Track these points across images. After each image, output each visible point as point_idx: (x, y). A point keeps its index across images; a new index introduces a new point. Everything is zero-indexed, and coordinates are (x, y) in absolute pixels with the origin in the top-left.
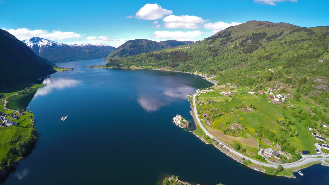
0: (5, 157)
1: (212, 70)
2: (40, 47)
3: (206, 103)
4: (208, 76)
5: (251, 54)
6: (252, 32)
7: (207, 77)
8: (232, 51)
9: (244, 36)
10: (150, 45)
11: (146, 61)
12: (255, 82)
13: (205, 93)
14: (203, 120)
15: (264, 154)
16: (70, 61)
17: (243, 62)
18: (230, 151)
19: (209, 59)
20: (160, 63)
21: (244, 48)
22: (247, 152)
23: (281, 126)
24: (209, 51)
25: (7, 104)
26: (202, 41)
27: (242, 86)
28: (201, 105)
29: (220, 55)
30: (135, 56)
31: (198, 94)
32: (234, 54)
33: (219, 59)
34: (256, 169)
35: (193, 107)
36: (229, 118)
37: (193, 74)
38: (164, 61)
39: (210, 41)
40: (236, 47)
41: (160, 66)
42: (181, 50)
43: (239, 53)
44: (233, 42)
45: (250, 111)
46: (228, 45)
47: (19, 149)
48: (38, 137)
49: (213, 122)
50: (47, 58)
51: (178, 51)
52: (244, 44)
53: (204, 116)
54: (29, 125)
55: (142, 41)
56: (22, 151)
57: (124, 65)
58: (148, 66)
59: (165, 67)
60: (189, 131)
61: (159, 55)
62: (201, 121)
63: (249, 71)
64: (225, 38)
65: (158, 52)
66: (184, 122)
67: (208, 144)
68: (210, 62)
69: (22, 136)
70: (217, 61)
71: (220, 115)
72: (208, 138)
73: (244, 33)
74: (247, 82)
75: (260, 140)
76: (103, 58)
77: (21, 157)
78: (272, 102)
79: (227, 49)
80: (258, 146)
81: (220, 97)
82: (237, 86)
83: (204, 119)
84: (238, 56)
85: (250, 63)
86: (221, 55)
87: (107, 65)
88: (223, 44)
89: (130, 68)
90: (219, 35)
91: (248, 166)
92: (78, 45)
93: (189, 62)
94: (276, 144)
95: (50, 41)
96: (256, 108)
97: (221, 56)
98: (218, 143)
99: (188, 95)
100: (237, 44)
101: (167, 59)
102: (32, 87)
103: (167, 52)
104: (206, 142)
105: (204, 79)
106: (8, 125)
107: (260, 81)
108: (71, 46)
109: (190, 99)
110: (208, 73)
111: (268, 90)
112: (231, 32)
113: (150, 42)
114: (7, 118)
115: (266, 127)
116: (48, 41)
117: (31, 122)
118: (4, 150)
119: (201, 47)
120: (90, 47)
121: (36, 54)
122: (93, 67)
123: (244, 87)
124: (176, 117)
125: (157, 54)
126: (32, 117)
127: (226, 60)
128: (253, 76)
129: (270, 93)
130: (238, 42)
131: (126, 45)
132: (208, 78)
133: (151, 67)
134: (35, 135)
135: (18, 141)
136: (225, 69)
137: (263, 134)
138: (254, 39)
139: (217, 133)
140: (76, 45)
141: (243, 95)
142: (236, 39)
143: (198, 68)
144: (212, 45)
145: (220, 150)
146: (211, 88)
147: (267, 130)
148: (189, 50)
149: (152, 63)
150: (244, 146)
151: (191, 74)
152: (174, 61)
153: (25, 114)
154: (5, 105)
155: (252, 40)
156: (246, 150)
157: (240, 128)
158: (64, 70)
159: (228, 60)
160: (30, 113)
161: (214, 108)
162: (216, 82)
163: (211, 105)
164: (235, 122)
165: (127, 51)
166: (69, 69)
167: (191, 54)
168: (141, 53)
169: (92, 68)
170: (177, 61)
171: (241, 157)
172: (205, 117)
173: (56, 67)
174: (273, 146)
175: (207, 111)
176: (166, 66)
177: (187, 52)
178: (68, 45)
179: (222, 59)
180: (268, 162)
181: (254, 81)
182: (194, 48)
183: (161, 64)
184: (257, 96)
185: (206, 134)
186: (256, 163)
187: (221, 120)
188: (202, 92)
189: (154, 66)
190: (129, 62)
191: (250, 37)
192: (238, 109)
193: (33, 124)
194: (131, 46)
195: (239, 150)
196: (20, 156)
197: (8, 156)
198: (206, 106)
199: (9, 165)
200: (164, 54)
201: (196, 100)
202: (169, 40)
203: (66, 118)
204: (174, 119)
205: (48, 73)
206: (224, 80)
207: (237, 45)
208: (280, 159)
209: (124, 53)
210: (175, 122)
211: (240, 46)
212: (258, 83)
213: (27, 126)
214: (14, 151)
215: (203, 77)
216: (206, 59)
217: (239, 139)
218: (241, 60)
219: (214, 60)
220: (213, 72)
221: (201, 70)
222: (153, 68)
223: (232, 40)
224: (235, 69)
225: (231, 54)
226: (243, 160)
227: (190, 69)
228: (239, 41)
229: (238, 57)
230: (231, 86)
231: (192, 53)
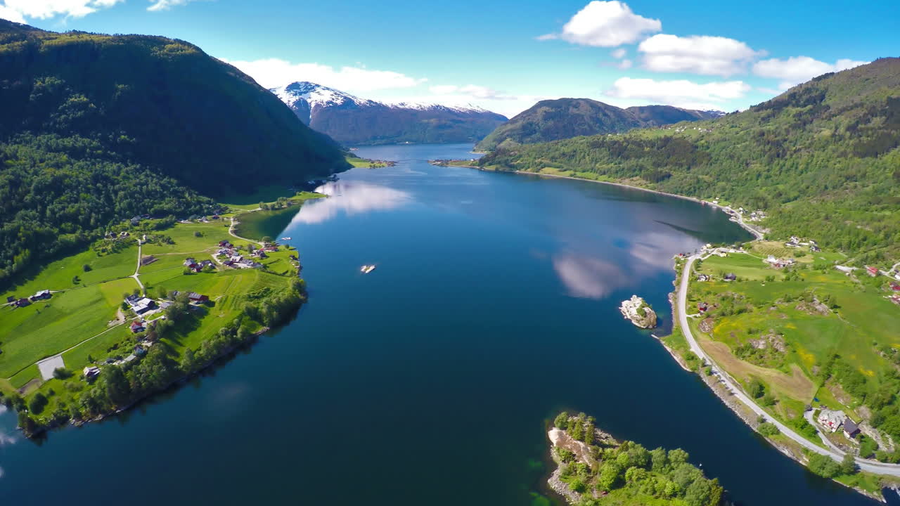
0: (236, 320)
1: (758, 198)
2: (313, 105)
3: (716, 280)
4: (746, 214)
5: (878, 161)
6: (888, 95)
7: (743, 215)
8: (824, 148)
9: (862, 105)
10: (601, 115)
11: (584, 157)
12: (865, 242)
13: (722, 255)
14: (696, 317)
15: (819, 421)
16: (385, 144)
17: (851, 181)
18: (735, 395)
19: (756, 167)
20: (621, 165)
21: (860, 141)
22: (777, 406)
23: (893, 364)
24: (758, 143)
25: (235, 227)
26: (745, 112)
27: (828, 250)
28: (702, 282)
29: (788, 156)
30: (556, 144)
31: (704, 256)
32: (828, 156)
33: (784, 168)
34: (786, 452)
35: (679, 283)
36: (761, 320)
37: (706, 204)
38: (633, 162)
39: (764, 113)
40: (837, 137)
41: (619, 175)
42: (680, 136)
43: (844, 154)
44: (830, 120)
45: (819, 312)
46: (815, 129)
47: (264, 311)
48: (307, 298)
49: (718, 324)
50: (328, 133)
51: (671, 137)
52: (862, 130)
53: (701, 309)
54: (287, 272)
55: (578, 103)
56: (271, 315)
57: (527, 166)
58: (588, 171)
59: (634, 178)
60: (653, 336)
61: (620, 144)
62: (689, 320)
63: (859, 209)
64: (810, 107)
65: (618, 137)
66: (646, 313)
67: (688, 370)
68: (759, 175)
69: (272, 289)
70: (778, 173)
71: (740, 312)
72: (692, 357)
73: (863, 96)
74: (845, 240)
75: (823, 385)
76: (472, 142)
77: (266, 328)
78: (892, 300)
79: (809, 141)
80: (810, 398)
81: (758, 270)
82: (816, 248)
83: (698, 315)
84: (839, 162)
85: (871, 186)
86: (791, 155)
87: (482, 162)
88: (801, 123)
89: (541, 173)
90: (793, 97)
91: (769, 441)
92: (408, 105)
93: (698, 171)
94: (860, 405)
95: (337, 94)
96: (839, 307)
97: (792, 160)
98: (711, 373)
99: (675, 256)
100: (842, 126)
101: (640, 158)
102: (294, 198)
103: (642, 138)
104: (684, 365)
105: (733, 219)
106: (242, 265)
107: (882, 240)
108: (390, 106)
109: (679, 265)
110: (747, 205)
111: (894, 266)
112: (826, 90)
113: (599, 108)
114: (238, 253)
115: (850, 357)
116: (332, 93)
117: (293, 266)
118: (232, 308)
119: (737, 129)
120: (439, 113)
121: (304, 121)
122: (445, 163)
123: (834, 252)
124: (630, 300)
125: (615, 142)
126: (294, 258)
127: (804, 172)
128: (865, 223)
129: (896, 276)
130: (844, 121)
131: (536, 112)
132: (745, 219)
133: (597, 175)
134: (301, 292)
135: (263, 296)
136: (795, 198)
137: (834, 374)
138: (892, 114)
139: (718, 351)
140: (402, 104)
141: (819, 271)
142: (841, 112)
143: (724, 189)
144: (770, 126)
145: (713, 388)
146: (742, 246)
147: (848, 366)
148: (703, 136)
149: (601, 165)
150: (773, 390)
151: (700, 204)
152: (659, 166)
153: (278, 251)
154: (230, 229)
155: (884, 117)
156: (778, 401)
157: (778, 347)
158: (372, 165)
159: (809, 173)
160: (292, 250)
161: (730, 293)
162: (764, 231)
163: (725, 285)
164: (772, 330)
165: (537, 128)
166: (384, 164)
167: (708, 148)
168: (575, 136)
169: (442, 165)
170: (666, 165)
171: (757, 414)
172: (702, 311)
173: (353, 156)
174: (853, 410)
175: (711, 297)
176: (636, 176)
177: (696, 142)
178: (384, 103)
179: (794, 168)
180: (824, 442)
181: (865, 239)
182: (718, 130)
183: (623, 169)
184: (858, 278)
185: (690, 348)
186: (790, 437)
187: (741, 323)
188: (713, 253)
189: (604, 173)
190: (539, 158)
191: (880, 109)
192: (792, 303)
193: (297, 272)
194: (547, 116)
195: (759, 399)
196: (264, 325)
197: (240, 320)
198: (713, 286)
199: (239, 335)
200: (634, 143)
201: (691, 269)
202: (654, 105)
203: (372, 268)
204: (625, 303)
205: (332, 170)
206: (783, 228)
207: (842, 130)
208: (857, 443)
209: (529, 135)
210: (626, 311)
211: (848, 134)
212: (875, 246)
213: (284, 273)
214: (254, 315)
215: (732, 214)
216: (747, 164)
217: (768, 374)
218: (846, 174)
219: (768, 171)
220: (761, 204)
221: (729, 196)
222: (602, 180)
223: (827, 114)
224: (823, 201)
225: (820, 156)
226: (759, 424)
227: (699, 188)
228: (849, 119)
229: (838, 165)
230: (800, 245)
231: (712, 147)
